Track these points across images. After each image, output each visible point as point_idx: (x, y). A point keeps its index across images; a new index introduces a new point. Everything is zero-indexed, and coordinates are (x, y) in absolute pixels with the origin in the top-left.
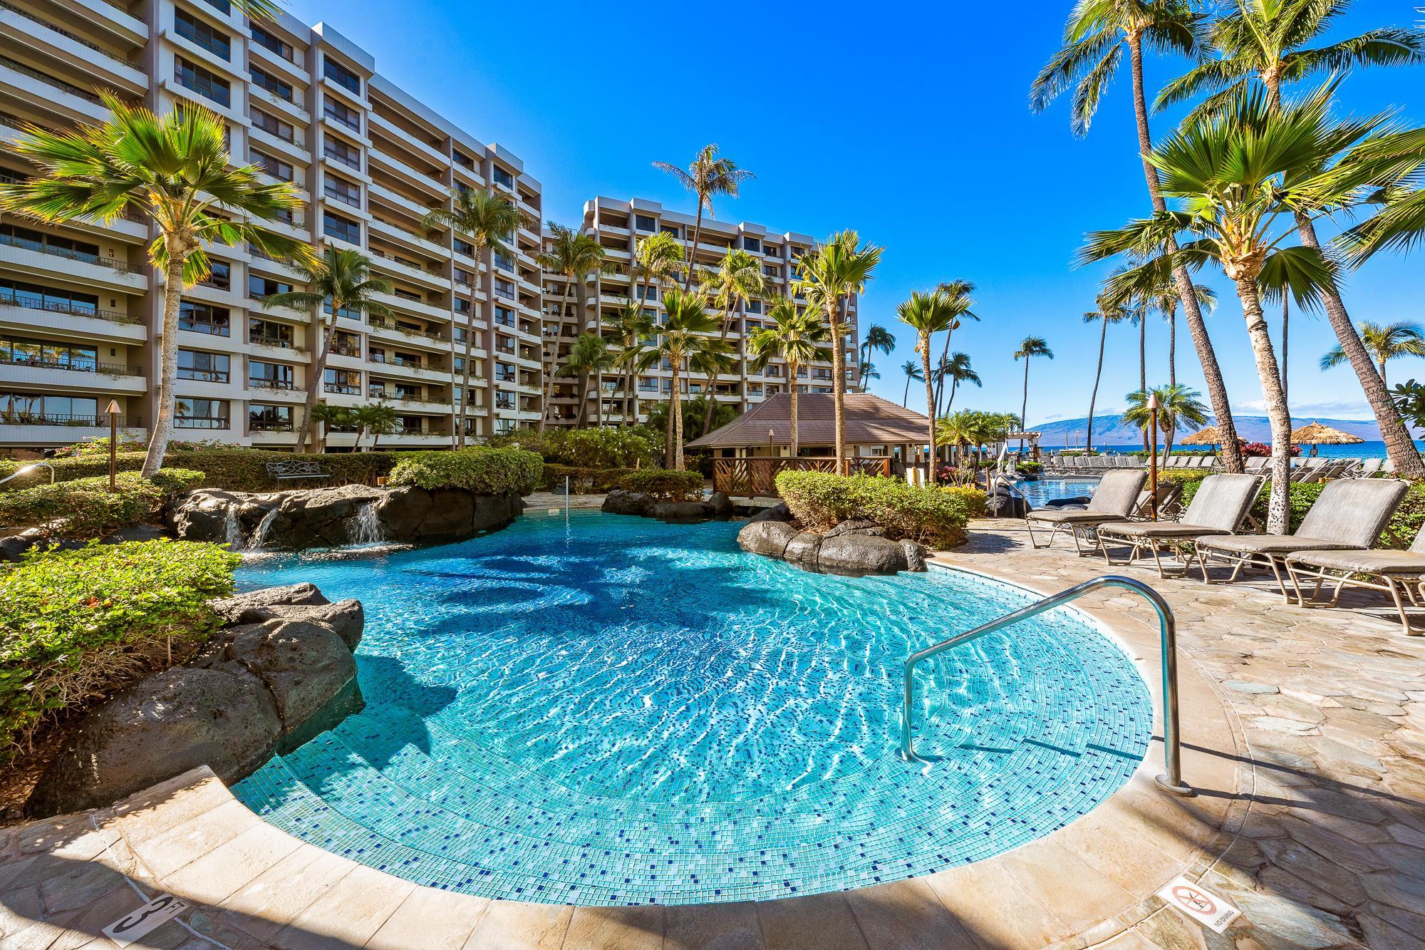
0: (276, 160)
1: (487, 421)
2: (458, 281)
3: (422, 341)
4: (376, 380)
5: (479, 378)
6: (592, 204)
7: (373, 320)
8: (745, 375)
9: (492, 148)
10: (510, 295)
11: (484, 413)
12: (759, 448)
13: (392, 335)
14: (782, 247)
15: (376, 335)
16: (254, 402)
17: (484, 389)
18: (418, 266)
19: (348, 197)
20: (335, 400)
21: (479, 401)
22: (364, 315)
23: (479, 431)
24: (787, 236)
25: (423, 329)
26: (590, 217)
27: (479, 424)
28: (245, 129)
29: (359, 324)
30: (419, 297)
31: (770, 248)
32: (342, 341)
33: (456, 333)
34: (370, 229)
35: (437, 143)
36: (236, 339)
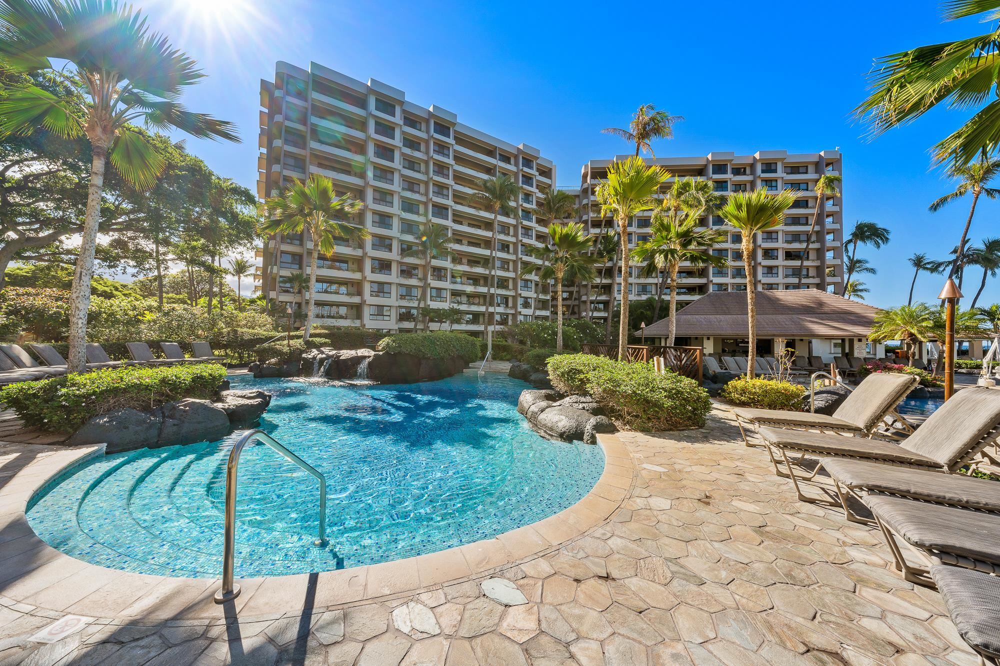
0: (413, 183)
1: (514, 316)
2: (500, 232)
3: (479, 270)
4: (455, 293)
5: (510, 290)
6: (586, 166)
7: (454, 261)
8: (711, 278)
9: (521, 147)
10: (530, 237)
11: (513, 312)
12: (696, 338)
13: (465, 268)
14: (752, 166)
15: (455, 268)
16: (400, 307)
17: (513, 297)
18: (479, 227)
19: (443, 195)
20: (434, 305)
21: (510, 304)
22: (449, 259)
23: (510, 323)
24: (757, 155)
25: (482, 263)
26: (585, 176)
27: (510, 317)
28: (400, 171)
29: (447, 264)
30: (480, 244)
31: (740, 169)
32: (439, 273)
33: (498, 264)
34: (454, 210)
35: (490, 152)
36: (394, 277)
